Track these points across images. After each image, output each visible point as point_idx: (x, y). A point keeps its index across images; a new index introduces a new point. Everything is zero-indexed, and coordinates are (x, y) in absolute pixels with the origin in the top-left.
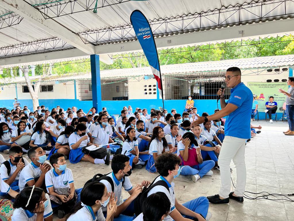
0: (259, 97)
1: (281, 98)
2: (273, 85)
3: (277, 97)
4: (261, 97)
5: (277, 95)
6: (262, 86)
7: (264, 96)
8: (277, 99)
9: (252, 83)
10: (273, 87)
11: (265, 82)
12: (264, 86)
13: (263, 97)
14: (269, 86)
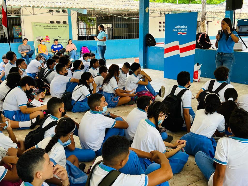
0: (45, 39)
1: (64, 40)
2: (56, 27)
3: (60, 39)
4: (46, 40)
5: (61, 37)
6: (46, 27)
7: (50, 38)
8: (61, 41)
9: (36, 23)
10: (56, 29)
11: (49, 23)
12: (48, 27)
13: (48, 40)
14: (53, 28)
